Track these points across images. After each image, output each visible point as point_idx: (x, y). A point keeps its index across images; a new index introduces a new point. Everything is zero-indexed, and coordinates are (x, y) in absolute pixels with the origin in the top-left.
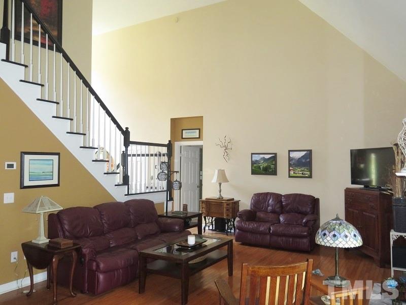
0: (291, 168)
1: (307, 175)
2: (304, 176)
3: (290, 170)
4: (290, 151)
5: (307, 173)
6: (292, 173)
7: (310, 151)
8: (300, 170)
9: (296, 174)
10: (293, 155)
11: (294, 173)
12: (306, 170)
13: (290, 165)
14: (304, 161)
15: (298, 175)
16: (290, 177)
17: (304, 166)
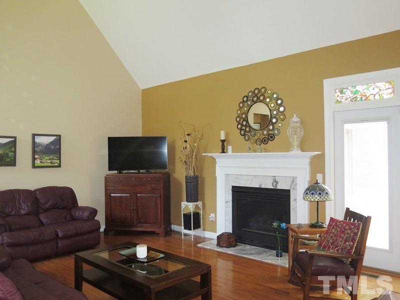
0: (36, 156)
1: (56, 165)
2: (53, 165)
3: (34, 159)
4: (34, 135)
5: (56, 161)
6: (38, 162)
7: (60, 136)
8: (48, 158)
9: (44, 163)
10: (38, 140)
11: (41, 162)
12: (55, 158)
13: (34, 152)
14: (53, 147)
15: (46, 164)
16: (34, 167)
17: (54, 154)
